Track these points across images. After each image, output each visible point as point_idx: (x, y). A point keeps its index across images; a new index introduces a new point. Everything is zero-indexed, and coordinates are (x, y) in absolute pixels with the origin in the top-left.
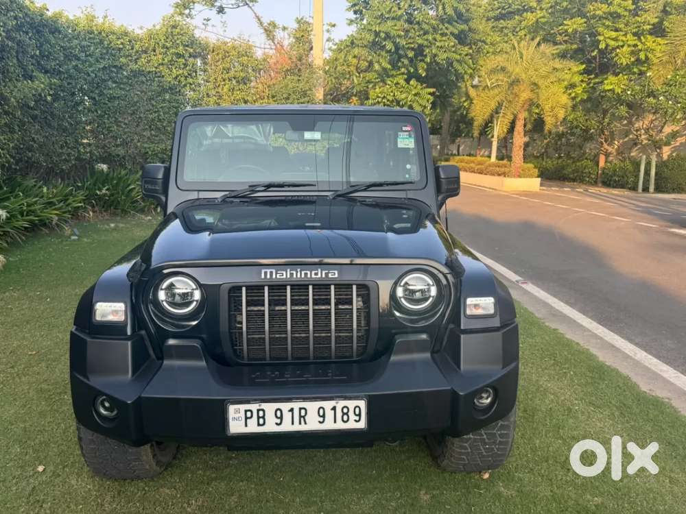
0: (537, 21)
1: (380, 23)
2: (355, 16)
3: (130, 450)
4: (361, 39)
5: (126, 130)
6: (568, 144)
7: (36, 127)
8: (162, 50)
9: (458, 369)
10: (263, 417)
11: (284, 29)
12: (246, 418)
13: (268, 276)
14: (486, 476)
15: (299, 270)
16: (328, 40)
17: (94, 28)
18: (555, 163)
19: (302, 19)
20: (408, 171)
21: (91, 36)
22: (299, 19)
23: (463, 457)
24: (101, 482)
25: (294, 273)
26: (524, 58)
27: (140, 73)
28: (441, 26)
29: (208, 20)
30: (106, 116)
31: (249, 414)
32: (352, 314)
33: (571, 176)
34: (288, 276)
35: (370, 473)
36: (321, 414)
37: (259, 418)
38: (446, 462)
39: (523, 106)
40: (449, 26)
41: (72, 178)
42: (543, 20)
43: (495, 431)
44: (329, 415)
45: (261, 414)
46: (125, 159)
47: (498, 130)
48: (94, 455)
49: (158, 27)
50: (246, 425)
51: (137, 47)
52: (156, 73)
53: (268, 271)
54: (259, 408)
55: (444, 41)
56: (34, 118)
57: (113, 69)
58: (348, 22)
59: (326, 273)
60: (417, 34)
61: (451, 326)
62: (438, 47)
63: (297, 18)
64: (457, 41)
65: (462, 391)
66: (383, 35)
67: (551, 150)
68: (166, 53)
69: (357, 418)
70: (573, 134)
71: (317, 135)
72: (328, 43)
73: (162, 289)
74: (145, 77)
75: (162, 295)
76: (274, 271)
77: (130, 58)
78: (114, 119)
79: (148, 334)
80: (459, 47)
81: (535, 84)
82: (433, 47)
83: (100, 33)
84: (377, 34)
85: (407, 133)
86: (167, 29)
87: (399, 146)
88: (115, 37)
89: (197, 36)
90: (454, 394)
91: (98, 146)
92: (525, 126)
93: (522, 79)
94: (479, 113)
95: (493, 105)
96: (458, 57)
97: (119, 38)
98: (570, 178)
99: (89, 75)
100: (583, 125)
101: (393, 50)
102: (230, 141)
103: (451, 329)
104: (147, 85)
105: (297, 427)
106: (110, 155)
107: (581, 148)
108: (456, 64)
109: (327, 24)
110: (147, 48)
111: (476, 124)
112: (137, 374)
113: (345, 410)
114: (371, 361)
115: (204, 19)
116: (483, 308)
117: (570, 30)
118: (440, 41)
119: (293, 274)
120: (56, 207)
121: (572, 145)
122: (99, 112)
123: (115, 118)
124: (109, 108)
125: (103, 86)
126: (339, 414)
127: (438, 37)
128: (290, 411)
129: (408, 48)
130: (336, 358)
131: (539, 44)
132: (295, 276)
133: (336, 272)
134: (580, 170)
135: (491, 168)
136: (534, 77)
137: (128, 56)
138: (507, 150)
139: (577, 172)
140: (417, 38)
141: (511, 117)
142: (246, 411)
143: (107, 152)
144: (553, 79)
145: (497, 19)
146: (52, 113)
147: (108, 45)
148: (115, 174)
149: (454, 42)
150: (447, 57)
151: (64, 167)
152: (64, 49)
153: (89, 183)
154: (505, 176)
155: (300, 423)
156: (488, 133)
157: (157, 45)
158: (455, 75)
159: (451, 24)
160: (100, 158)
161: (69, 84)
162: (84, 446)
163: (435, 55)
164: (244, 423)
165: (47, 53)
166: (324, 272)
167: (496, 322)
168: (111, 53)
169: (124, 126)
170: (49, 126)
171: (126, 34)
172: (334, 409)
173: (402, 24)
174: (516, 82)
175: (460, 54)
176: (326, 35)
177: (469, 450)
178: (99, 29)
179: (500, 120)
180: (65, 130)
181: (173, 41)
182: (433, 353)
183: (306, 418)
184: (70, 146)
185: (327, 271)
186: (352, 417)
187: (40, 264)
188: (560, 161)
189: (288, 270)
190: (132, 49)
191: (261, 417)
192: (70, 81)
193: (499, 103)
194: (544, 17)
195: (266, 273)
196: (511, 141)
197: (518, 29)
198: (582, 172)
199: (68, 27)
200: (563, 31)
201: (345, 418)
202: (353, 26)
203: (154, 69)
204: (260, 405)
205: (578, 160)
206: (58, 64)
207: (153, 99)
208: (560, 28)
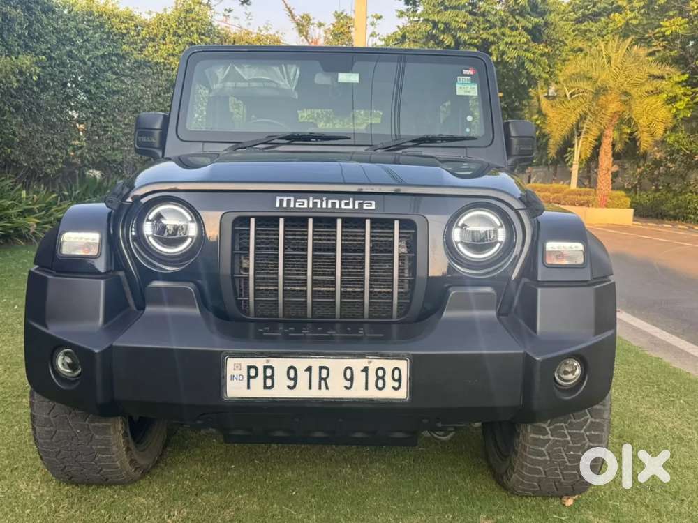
0: (627, 24)
1: (439, 12)
2: (406, 7)
3: (97, 437)
4: (413, 32)
5: (126, 131)
6: (668, 173)
7: (19, 119)
8: (173, 39)
9: (533, 333)
10: (272, 377)
11: (320, 25)
12: (249, 377)
13: (285, 205)
14: (570, 502)
15: (324, 199)
16: (371, 35)
17: (94, 9)
18: (651, 197)
19: (342, 13)
20: (469, 124)
21: (91, 18)
22: (339, 13)
23: (538, 467)
24: (57, 488)
25: (319, 202)
26: (613, 62)
27: (147, 64)
28: (511, 19)
29: (230, 11)
30: (103, 113)
31: (253, 372)
32: (393, 263)
33: (672, 213)
34: (311, 206)
35: (411, 493)
36: (348, 376)
37: (266, 377)
38: (515, 476)
39: (612, 121)
40: (521, 19)
41: (58, 187)
42: (635, 22)
43: (582, 431)
44: (359, 378)
45: (269, 372)
46: (122, 166)
47: (581, 149)
48: (48, 441)
49: (169, 12)
50: (249, 388)
51: (143, 33)
52: (165, 65)
53: (285, 199)
54: (266, 364)
55: (514, 36)
56: (17, 108)
57: (113, 58)
58: (398, 13)
59: (359, 203)
60: (482, 27)
61: (525, 280)
62: (507, 43)
63: (336, 12)
64: (530, 37)
65: (538, 356)
66: (441, 26)
67: (646, 181)
68: (177, 41)
69: (396, 384)
70: (673, 161)
71: (354, 78)
72: (371, 38)
73: (148, 220)
74: (151, 68)
75: (148, 229)
76: (292, 199)
77: (135, 46)
78: (111, 117)
79: (126, 275)
80: (532, 44)
81: (626, 93)
82: (501, 42)
83: (101, 15)
84: (435, 24)
85: (469, 78)
86: (180, 14)
87: (458, 94)
88: (118, 20)
89: (215, 24)
90: (528, 360)
91: (91, 150)
92: (613, 146)
93: (610, 87)
94: (557, 127)
95: (574, 118)
96: (530, 56)
97: (123, 22)
98: (670, 215)
99: (85, 63)
100: (687, 149)
101: (453, 45)
102: (246, 85)
103: (525, 284)
104: (154, 79)
105: (315, 393)
106: (105, 160)
107: (683, 178)
108: (528, 65)
109: (372, 16)
110: (156, 35)
111: (551, 142)
112: (109, 323)
113: (380, 373)
114: (416, 322)
115: (226, 10)
116: (568, 258)
117: (668, 33)
118: (510, 36)
119: (316, 202)
120: (37, 215)
121: (673, 175)
122: (95, 108)
123: (113, 115)
124: (107, 103)
125: (101, 78)
126: (372, 378)
127: (507, 31)
128: (306, 370)
129: (470, 44)
130: (369, 318)
131: (631, 46)
132: (319, 206)
133: (373, 203)
134: (684, 205)
135: (571, 196)
136: (625, 85)
137: (132, 43)
138: (590, 181)
139: (680, 208)
140: (481, 32)
141: (597, 133)
142: (249, 368)
143: (101, 156)
144: (648, 87)
145: (578, 21)
146: (38, 104)
147: (109, 29)
148: (110, 184)
149: (527, 38)
150: (518, 56)
151: (49, 171)
152: (57, 31)
153: (77, 192)
154: (588, 206)
155: (320, 388)
156: (566, 160)
157: (167, 32)
158: (527, 79)
159: (522, 16)
160: (93, 165)
161: (60, 72)
162: (37, 428)
163: (503, 53)
164: (246, 385)
165: (37, 34)
166: (357, 202)
167: (585, 275)
168: (113, 39)
169: (123, 126)
170: (35, 120)
171: (132, 18)
172: (366, 370)
173: (463, 16)
174: (601, 91)
175: (534, 53)
176: (370, 29)
177: (547, 458)
178: (100, 10)
179: (582, 137)
180: (53, 127)
181: (187, 27)
182: (499, 314)
183: (328, 380)
184: (57, 146)
185: (361, 201)
186: (390, 383)
187: (11, 273)
188: (657, 194)
189: (311, 199)
190: (138, 35)
191: (269, 377)
192: (62, 69)
193: (581, 116)
194: (635, 18)
195: (281, 201)
196: (596, 170)
197: (604, 33)
198: (686, 209)
199: (64, 8)
200: (661, 35)
201: (380, 383)
202: (404, 19)
203: (162, 60)
204: (268, 361)
205: (680, 192)
206: (49, 48)
207: (160, 95)
208: (657, 30)
